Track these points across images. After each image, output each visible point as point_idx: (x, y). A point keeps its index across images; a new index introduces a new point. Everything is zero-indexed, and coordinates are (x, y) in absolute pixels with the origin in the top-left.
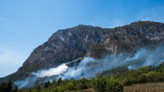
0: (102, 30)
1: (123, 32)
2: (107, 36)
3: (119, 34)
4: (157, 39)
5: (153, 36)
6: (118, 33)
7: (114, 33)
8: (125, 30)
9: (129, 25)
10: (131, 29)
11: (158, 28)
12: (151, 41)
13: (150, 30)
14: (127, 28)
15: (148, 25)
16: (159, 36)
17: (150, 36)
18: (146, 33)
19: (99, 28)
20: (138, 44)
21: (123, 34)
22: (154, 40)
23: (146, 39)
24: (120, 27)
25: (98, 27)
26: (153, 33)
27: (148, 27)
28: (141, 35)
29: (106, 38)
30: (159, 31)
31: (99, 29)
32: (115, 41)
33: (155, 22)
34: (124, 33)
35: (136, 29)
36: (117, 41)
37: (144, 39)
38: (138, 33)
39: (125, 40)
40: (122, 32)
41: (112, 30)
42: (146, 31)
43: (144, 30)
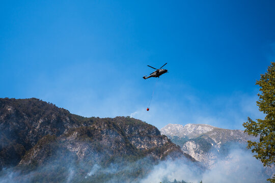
0: (70, 116)
1: (102, 127)
2: (75, 127)
3: (95, 129)
4: (144, 149)
5: (141, 143)
6: (94, 127)
7: (87, 125)
8: (106, 125)
9: (112, 119)
10: (114, 125)
11: (149, 133)
12: (137, 149)
13: (139, 133)
14: (110, 123)
15: (139, 126)
16: (148, 145)
17: (137, 142)
18: (133, 136)
19: (66, 113)
20: (119, 151)
21: (101, 131)
22: (141, 149)
23: (131, 145)
24: (98, 118)
25: (64, 110)
26: (142, 138)
27: (137, 129)
28: (126, 138)
29: (74, 130)
30: (150, 138)
31: (65, 114)
32: (87, 139)
33: (147, 124)
34: (103, 129)
35: (122, 128)
36: (90, 138)
37: (128, 145)
38: (123, 134)
39: (101, 140)
40: (100, 127)
41: (85, 120)
42: (134, 133)
43: (131, 131)
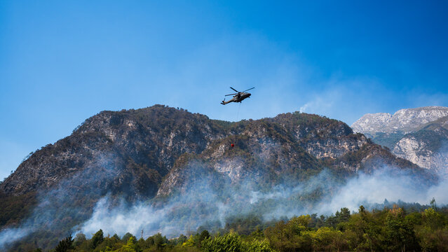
0: (211, 123)
1: (259, 133)
2: (219, 137)
3: (249, 137)
4: (329, 158)
5: (322, 150)
6: (246, 134)
7: (236, 133)
8: (264, 130)
9: (273, 120)
10: (276, 127)
11: (334, 132)
12: (317, 160)
13: (317, 135)
14: (269, 125)
15: (315, 124)
16: (334, 151)
17: (316, 148)
18: (308, 141)
19: (204, 119)
20: (290, 165)
21: (258, 139)
22: (323, 159)
23: (306, 154)
24: (251, 120)
25: (201, 115)
26: (322, 142)
27: (313, 128)
28: (297, 145)
29: (219, 142)
30: (336, 141)
31: (203, 121)
32: (239, 153)
33: (328, 119)
34: (261, 135)
35: (289, 130)
36: (244, 152)
37: (302, 154)
38: (292, 140)
39: (261, 151)
40: (256, 133)
41: (232, 126)
42: (309, 136)
43: (304, 134)
